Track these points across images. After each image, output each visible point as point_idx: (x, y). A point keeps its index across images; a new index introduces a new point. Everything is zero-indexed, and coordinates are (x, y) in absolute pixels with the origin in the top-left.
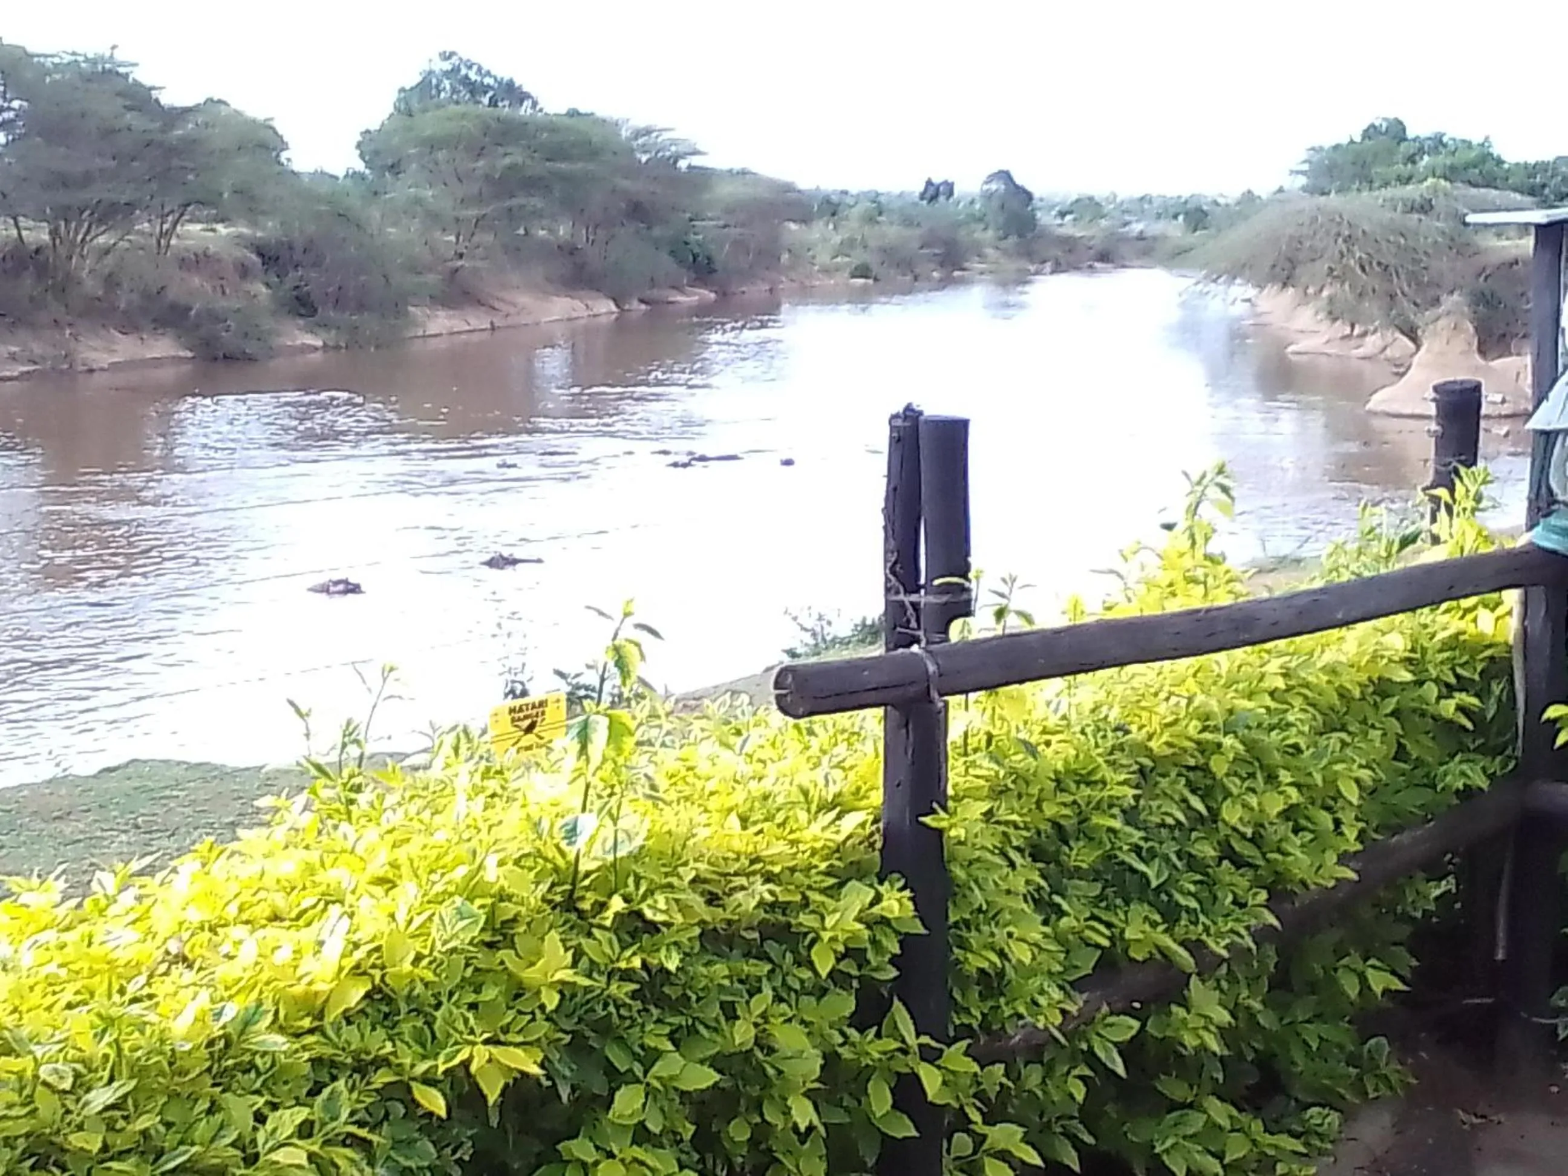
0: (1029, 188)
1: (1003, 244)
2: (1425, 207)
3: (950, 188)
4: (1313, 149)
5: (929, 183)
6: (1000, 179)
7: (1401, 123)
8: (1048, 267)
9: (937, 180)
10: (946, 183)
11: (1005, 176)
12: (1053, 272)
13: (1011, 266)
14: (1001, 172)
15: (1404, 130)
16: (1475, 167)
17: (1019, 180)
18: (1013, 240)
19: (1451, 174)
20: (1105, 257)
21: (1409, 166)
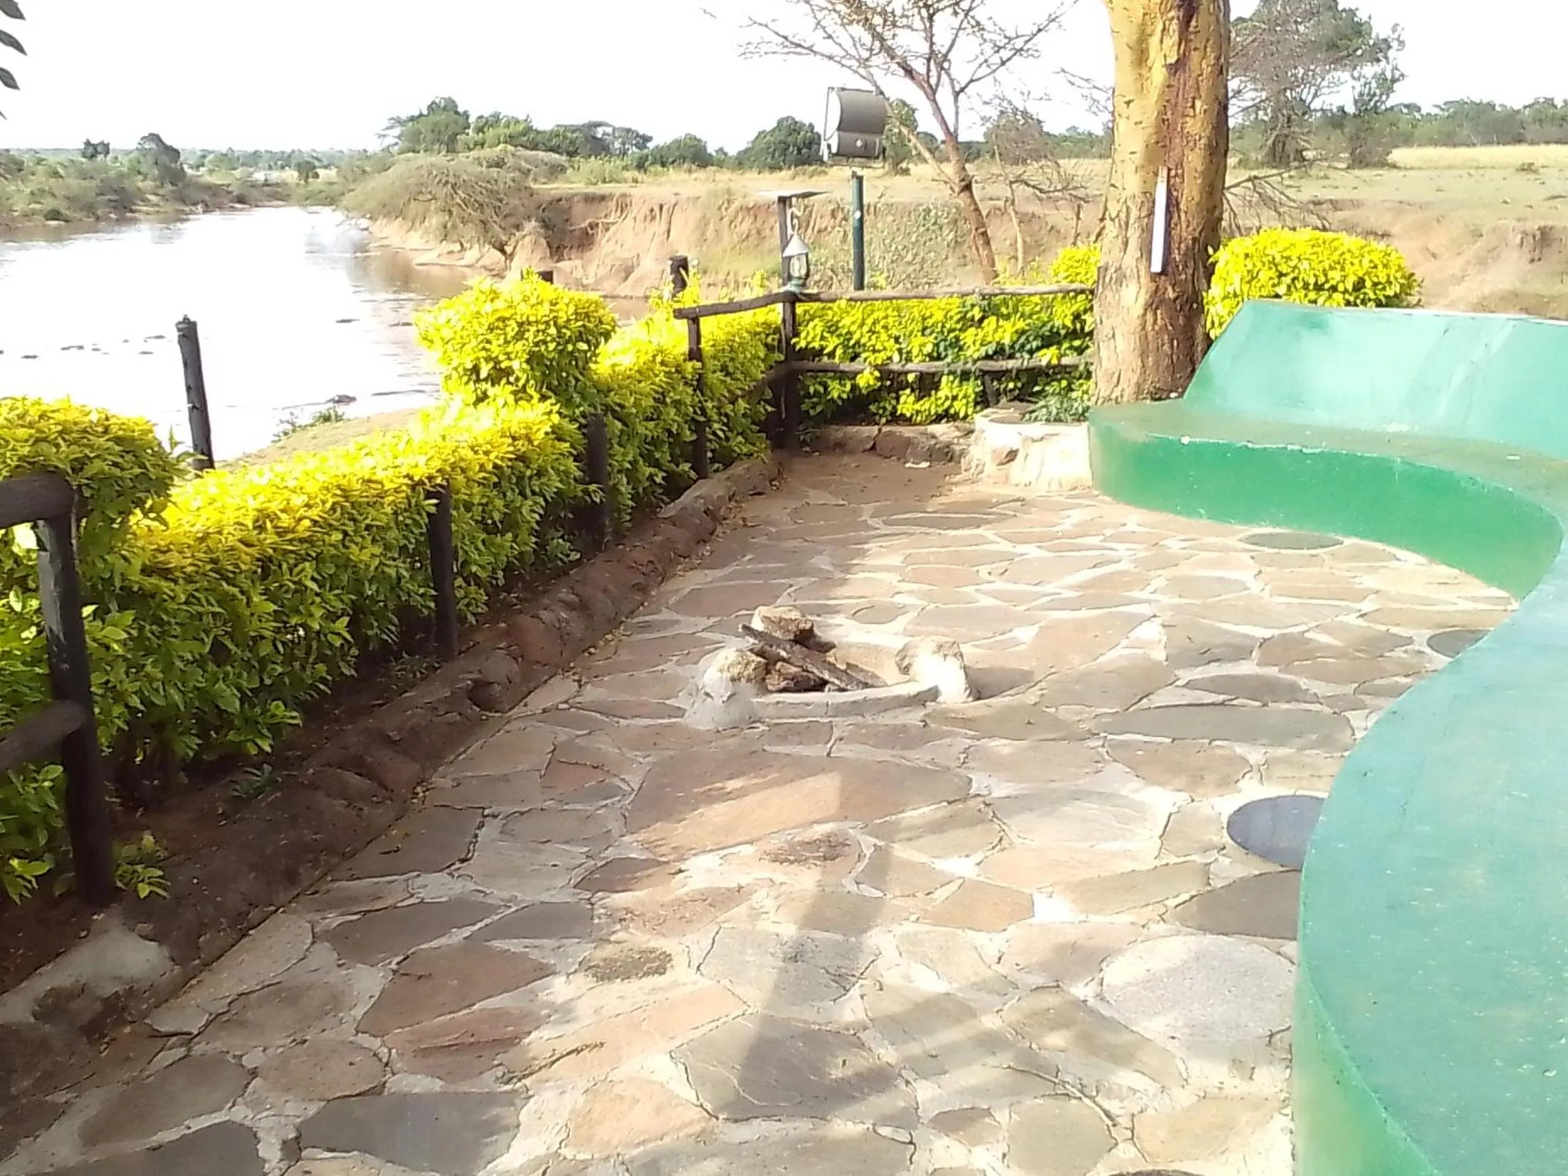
0: (176, 147)
1: (161, 192)
2: (499, 164)
3: (106, 148)
4: (392, 119)
5: (88, 143)
6: (153, 140)
7: (453, 102)
8: (200, 207)
9: (95, 141)
10: (102, 143)
11: (155, 138)
12: (205, 212)
13: (170, 207)
14: (152, 135)
15: (456, 106)
16: (524, 135)
17: (168, 142)
18: (169, 187)
19: (511, 139)
20: (241, 200)
21: (481, 134)
